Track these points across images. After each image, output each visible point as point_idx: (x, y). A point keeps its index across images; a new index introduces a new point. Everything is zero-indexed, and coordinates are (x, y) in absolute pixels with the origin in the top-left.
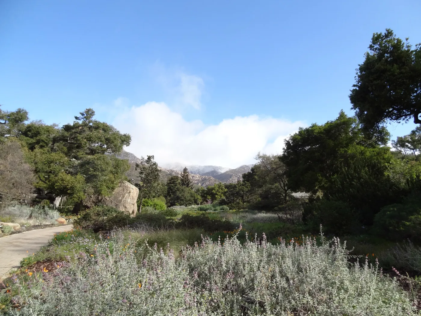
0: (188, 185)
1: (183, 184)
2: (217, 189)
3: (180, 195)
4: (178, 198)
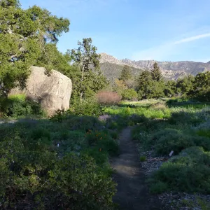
0: (158, 79)
1: (154, 78)
2: (186, 81)
3: (151, 89)
4: (149, 92)
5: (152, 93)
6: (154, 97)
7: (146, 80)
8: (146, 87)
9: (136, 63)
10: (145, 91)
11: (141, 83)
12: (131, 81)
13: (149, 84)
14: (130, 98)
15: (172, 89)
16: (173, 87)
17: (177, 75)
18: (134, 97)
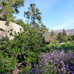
0: (65, 35)
1: (63, 35)
3: (63, 39)
4: (62, 40)
5: (64, 40)
6: (65, 42)
7: (61, 36)
8: (61, 38)
9: (55, 31)
10: (61, 40)
11: (59, 37)
12: (55, 37)
13: (62, 37)
14: (55, 43)
15: (71, 38)
16: (72, 37)
17: (71, 34)
18: (57, 42)
